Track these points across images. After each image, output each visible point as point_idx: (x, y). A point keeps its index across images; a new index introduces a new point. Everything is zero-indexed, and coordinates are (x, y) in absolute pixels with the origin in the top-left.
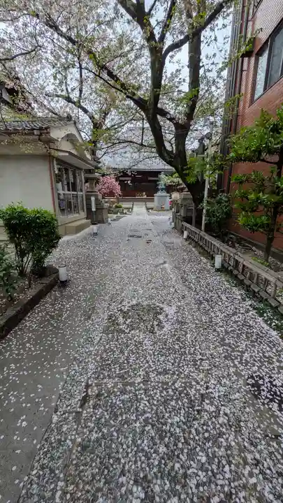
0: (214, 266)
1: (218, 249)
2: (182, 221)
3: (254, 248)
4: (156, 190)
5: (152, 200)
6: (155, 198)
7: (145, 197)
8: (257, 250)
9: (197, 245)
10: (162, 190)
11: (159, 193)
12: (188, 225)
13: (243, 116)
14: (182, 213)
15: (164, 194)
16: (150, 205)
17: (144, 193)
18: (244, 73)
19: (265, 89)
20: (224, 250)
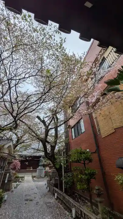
0: (72, 217)
1: (72, 204)
2: (53, 186)
3: (86, 201)
4: (38, 166)
5: (36, 171)
6: (37, 170)
7: (32, 169)
8: (88, 202)
9: (62, 203)
10: (41, 165)
11: (40, 168)
12: (57, 189)
13: (70, 142)
14: (53, 181)
15: (42, 168)
16: (34, 174)
17: (31, 167)
18: (69, 132)
19: (75, 137)
20: (75, 204)
